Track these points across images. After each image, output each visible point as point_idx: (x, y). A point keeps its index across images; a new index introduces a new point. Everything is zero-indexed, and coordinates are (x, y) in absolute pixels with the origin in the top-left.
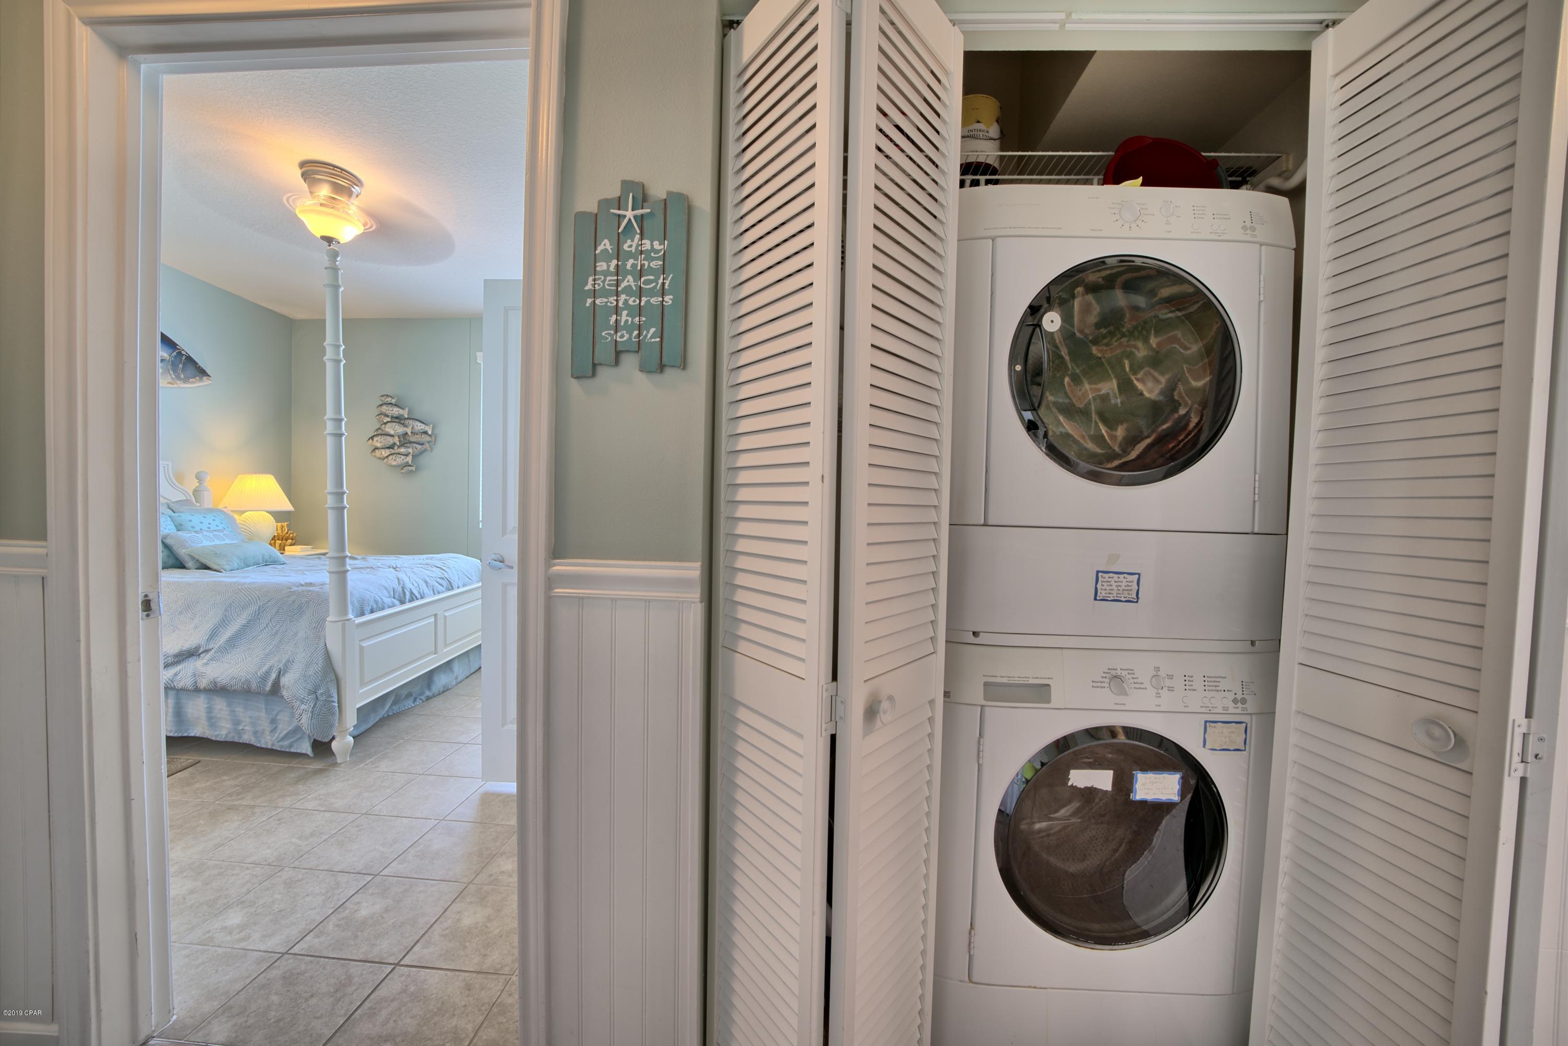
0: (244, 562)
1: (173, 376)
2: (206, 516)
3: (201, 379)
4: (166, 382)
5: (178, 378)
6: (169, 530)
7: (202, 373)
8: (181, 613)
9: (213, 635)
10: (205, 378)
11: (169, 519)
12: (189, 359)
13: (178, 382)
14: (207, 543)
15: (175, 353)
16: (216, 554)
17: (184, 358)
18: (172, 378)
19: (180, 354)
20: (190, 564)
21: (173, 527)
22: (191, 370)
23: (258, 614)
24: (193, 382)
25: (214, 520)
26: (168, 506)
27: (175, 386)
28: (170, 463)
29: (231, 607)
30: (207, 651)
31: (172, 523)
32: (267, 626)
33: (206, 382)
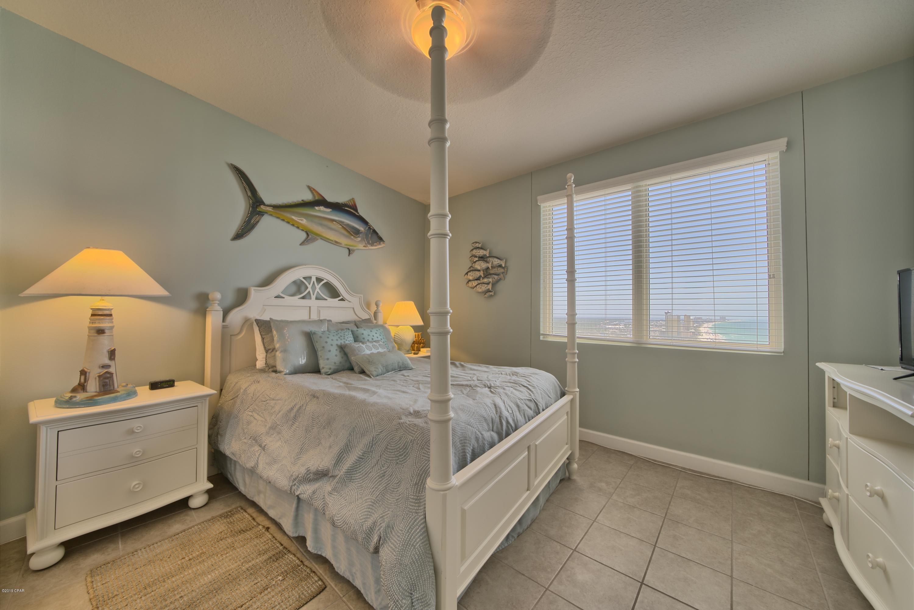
0: (386, 369)
1: (366, 242)
2: (372, 330)
3: (380, 244)
4: (362, 246)
5: (369, 243)
6: (349, 341)
7: (381, 239)
8: (324, 428)
9: (339, 460)
10: (382, 243)
11: (350, 333)
12: (374, 231)
13: (369, 246)
14: (368, 352)
15: (367, 228)
16: (369, 362)
17: (372, 230)
18: (366, 243)
19: (370, 228)
20: (356, 368)
21: (352, 339)
22: (375, 236)
23: (372, 447)
24: (376, 246)
25: (376, 333)
26: (355, 323)
27: (367, 248)
28: (362, 296)
29: (354, 432)
30: (334, 477)
31: (352, 336)
32: (377, 463)
33: (382, 245)
